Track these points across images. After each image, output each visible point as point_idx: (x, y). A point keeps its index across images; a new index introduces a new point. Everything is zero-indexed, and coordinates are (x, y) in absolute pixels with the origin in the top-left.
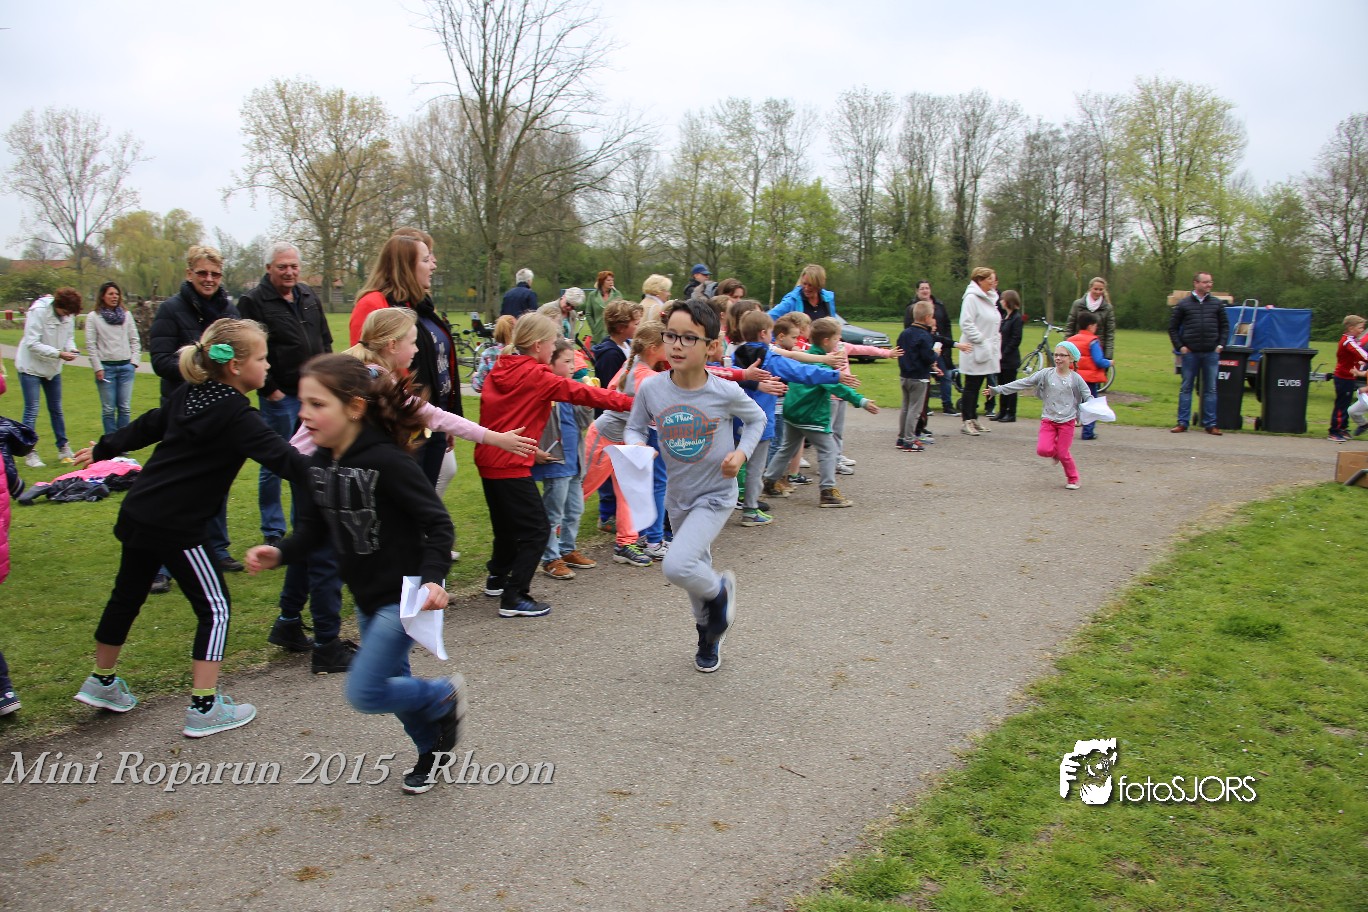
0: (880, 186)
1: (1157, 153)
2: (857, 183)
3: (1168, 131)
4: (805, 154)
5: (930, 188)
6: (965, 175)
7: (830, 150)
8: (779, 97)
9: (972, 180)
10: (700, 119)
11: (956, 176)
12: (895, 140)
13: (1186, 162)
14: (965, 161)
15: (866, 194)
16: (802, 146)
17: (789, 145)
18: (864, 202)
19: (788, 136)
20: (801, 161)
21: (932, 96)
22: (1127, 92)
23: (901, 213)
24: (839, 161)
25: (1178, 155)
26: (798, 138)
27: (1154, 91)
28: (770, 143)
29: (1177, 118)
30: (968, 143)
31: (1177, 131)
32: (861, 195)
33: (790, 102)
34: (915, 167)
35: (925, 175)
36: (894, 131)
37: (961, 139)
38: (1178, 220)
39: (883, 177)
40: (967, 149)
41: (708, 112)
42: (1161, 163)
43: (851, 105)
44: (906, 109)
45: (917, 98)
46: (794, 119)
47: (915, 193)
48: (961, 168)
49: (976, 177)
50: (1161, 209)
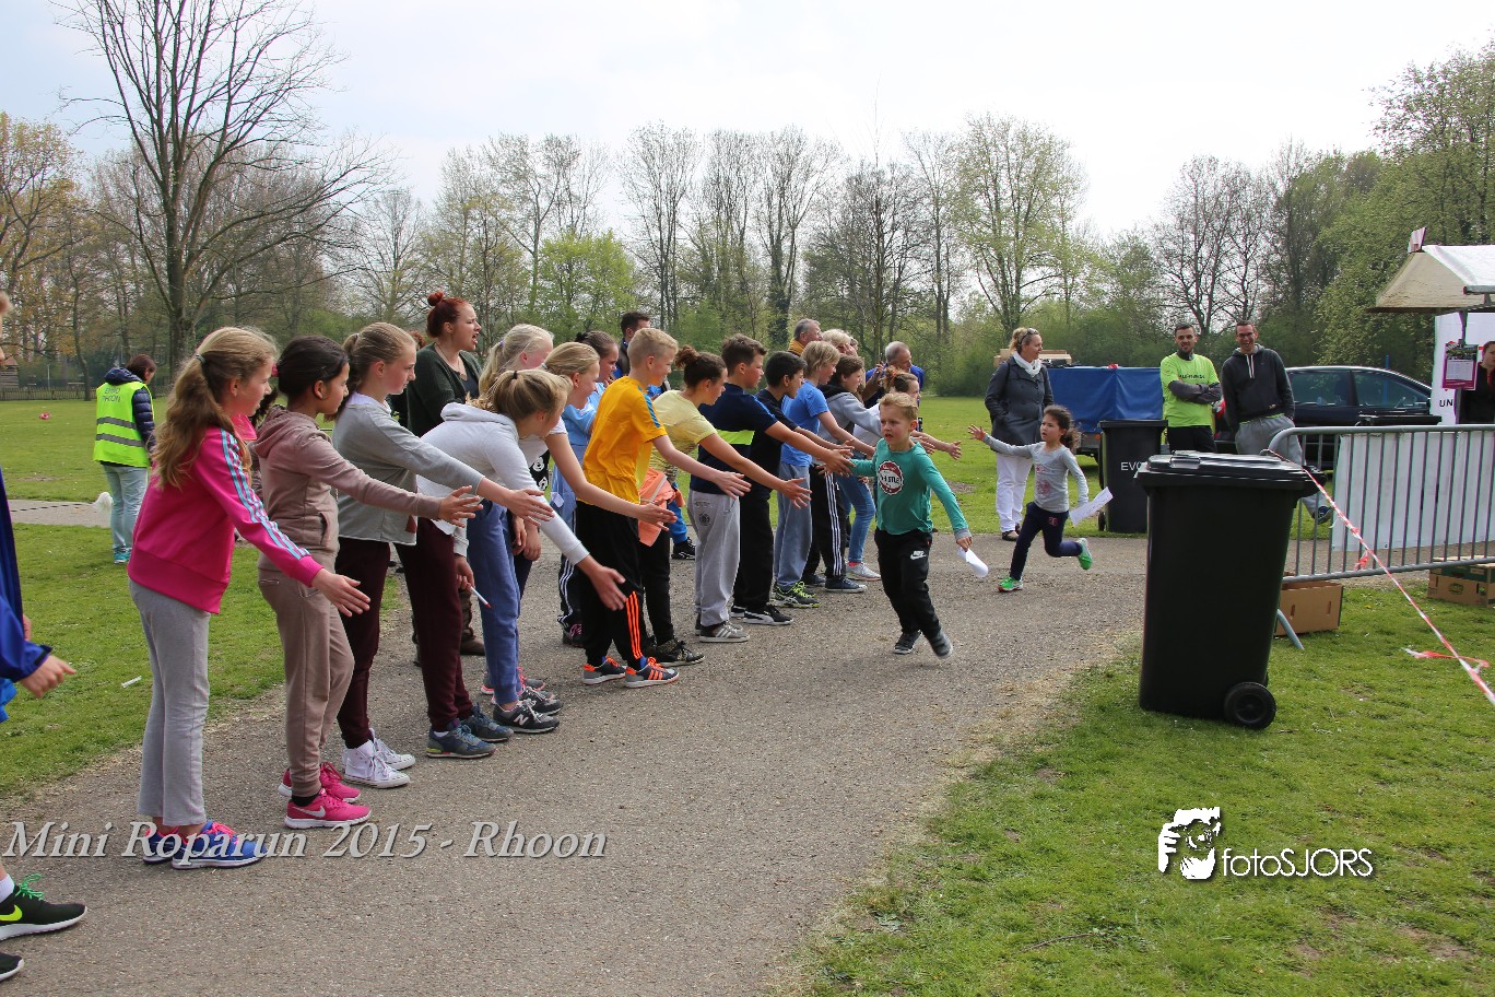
0: (684, 238)
1: (992, 197)
2: (656, 234)
3: (1004, 172)
4: (594, 202)
5: (742, 239)
6: (781, 224)
7: (624, 197)
8: (561, 135)
9: (789, 230)
10: (467, 160)
11: (770, 227)
12: (699, 185)
13: (1024, 208)
14: (780, 208)
15: (666, 248)
16: (590, 192)
17: (574, 190)
18: (664, 256)
19: (573, 180)
20: (589, 210)
21: (739, 134)
22: (958, 131)
23: (709, 269)
24: (633, 210)
25: (1014, 198)
26: (585, 183)
27: (986, 128)
28: (552, 189)
29: (1012, 156)
30: (783, 189)
31: (1013, 172)
32: (661, 249)
33: (573, 139)
34: (723, 217)
35: (735, 225)
36: (698, 174)
37: (774, 183)
38: (1019, 273)
39: (688, 229)
40: (782, 196)
41: (477, 151)
42: (998, 208)
43: (645, 143)
44: (710, 150)
45: (723, 135)
46: (580, 159)
47: (724, 244)
48: (775, 217)
49: (794, 227)
50: (1000, 261)
